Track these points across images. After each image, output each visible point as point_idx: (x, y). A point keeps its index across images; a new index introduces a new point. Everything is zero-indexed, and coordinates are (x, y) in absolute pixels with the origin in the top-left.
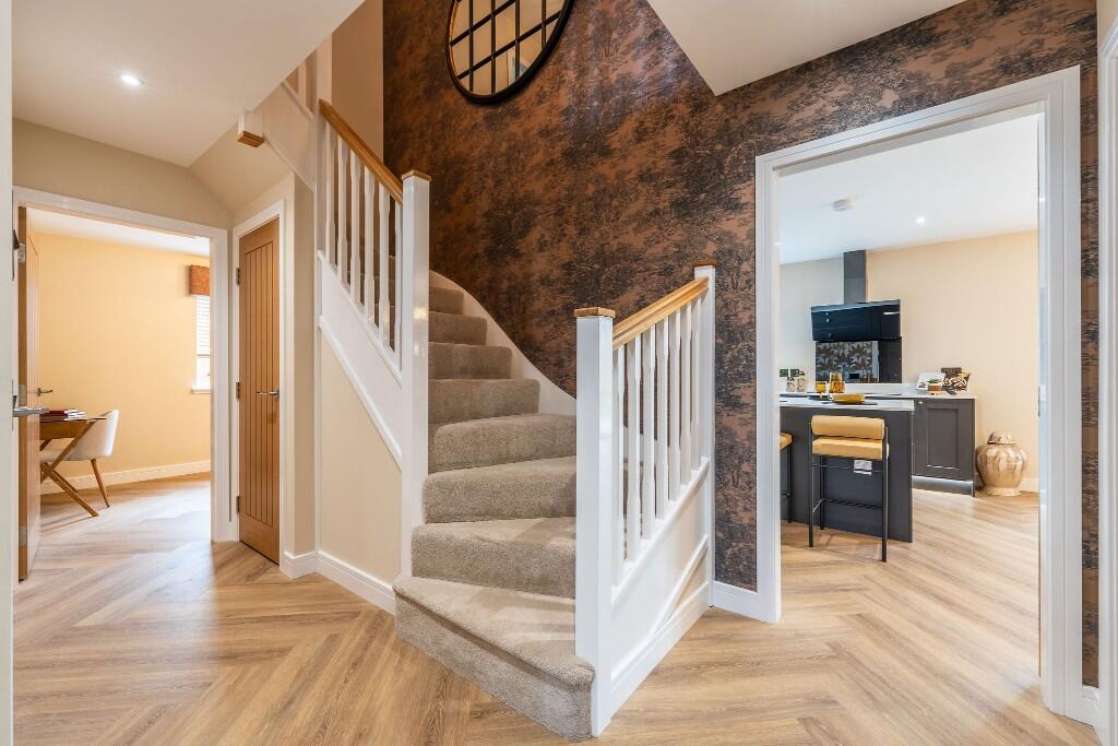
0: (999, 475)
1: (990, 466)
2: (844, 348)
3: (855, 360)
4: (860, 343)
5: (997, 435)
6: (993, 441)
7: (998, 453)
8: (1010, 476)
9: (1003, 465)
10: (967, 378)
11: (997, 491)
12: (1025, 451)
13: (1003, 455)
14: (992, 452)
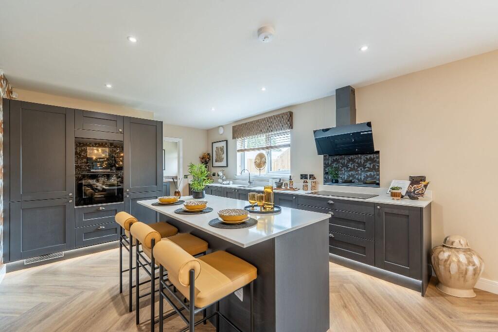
0: (451, 278)
1: (442, 268)
2: (344, 159)
3: (350, 166)
4: (353, 156)
5: (451, 239)
6: (446, 244)
7: (449, 256)
8: (462, 279)
9: (454, 268)
10: (426, 186)
11: (450, 291)
12: (479, 257)
13: (454, 259)
14: (444, 255)
